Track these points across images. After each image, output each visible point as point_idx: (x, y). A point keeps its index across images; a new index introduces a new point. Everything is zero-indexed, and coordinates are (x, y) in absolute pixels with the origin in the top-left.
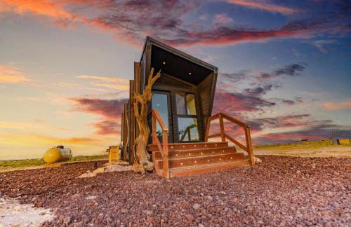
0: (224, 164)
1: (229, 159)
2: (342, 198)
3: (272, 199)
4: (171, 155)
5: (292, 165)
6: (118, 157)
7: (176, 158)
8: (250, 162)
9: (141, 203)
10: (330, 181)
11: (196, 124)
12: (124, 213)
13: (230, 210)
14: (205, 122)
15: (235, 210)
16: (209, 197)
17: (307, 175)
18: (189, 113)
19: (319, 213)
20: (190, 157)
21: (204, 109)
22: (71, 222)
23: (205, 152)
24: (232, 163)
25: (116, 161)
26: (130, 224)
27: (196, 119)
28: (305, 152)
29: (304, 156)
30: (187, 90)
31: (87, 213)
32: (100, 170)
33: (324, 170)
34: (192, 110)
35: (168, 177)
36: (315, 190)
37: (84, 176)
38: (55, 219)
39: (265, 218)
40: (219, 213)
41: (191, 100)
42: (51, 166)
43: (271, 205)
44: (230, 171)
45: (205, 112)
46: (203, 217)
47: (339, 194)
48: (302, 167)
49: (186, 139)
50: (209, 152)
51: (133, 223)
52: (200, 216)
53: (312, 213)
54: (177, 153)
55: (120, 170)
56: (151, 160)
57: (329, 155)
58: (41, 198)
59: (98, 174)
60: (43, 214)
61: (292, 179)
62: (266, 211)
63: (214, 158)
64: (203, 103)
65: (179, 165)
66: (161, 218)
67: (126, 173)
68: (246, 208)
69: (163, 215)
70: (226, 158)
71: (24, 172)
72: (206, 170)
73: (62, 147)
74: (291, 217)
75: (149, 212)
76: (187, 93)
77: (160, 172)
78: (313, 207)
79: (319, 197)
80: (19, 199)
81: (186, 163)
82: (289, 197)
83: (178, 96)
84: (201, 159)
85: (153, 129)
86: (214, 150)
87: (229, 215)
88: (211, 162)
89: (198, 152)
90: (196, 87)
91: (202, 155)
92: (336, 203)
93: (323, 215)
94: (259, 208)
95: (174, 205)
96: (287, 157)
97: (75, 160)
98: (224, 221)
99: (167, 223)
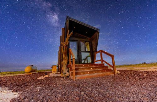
0: (101, 73)
1: (104, 71)
2: (156, 91)
3: (120, 91)
4: (76, 69)
5: (134, 75)
6: (56, 70)
7: (80, 71)
8: (114, 73)
9: (59, 91)
10: (152, 82)
11: (90, 55)
12: (49, 95)
13: (98, 96)
14: (94, 54)
15: (100, 95)
16: (90, 89)
17: (141, 79)
18: (87, 50)
19: (142, 99)
20: (86, 70)
21: (93, 48)
22: (24, 99)
23: (93, 68)
24: (105, 73)
25: (55, 72)
26: (49, 101)
27: (90, 53)
28: (143, 68)
29: (142, 71)
30: (86, 40)
31: (33, 95)
32: (47, 76)
33: (150, 77)
34: (88, 49)
35: (75, 79)
36: (143, 87)
37: (40, 78)
38: (18, 97)
39: (114, 100)
40: (92, 97)
41: (87, 44)
42: (28, 74)
43: (119, 93)
44: (104, 77)
45: (94, 50)
46: (84, 98)
47: (155, 89)
48: (140, 75)
49: (86, 62)
50: (95, 68)
51: (51, 100)
52: (83, 98)
53: (138, 98)
54: (80, 68)
55: (55, 76)
56: (68, 72)
57: (154, 70)
58: (18, 87)
59: (46, 78)
60: (15, 95)
61: (133, 81)
62: (115, 97)
63: (97, 71)
64: (93, 46)
65: (81, 74)
66: (64, 98)
67: (58, 77)
68: (106, 94)
69: (65, 97)
70: (102, 71)
71: (16, 76)
72: (93, 76)
73: (33, 66)
74: (127, 100)
75: (60, 95)
76: (86, 42)
77: (72, 77)
78: (140, 95)
79: (144, 90)
80: (9, 88)
81: (84, 73)
82: (129, 90)
83: (81, 43)
84: (91, 71)
85: (70, 58)
86: (97, 67)
87: (96, 98)
88: (96, 73)
89: (90, 68)
90: (90, 39)
91: (92, 70)
92: (152, 93)
93: (144, 99)
94: (113, 95)
95: (73, 92)
96: (133, 71)
97: (39, 71)
98: (93, 100)
99: (66, 100)
